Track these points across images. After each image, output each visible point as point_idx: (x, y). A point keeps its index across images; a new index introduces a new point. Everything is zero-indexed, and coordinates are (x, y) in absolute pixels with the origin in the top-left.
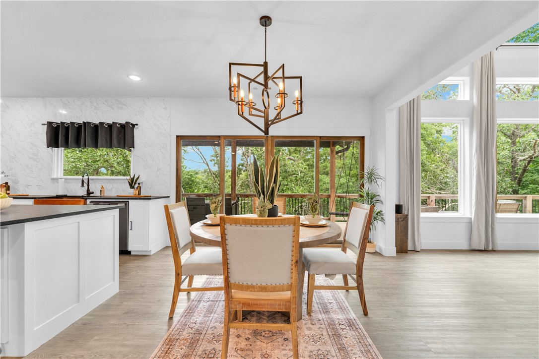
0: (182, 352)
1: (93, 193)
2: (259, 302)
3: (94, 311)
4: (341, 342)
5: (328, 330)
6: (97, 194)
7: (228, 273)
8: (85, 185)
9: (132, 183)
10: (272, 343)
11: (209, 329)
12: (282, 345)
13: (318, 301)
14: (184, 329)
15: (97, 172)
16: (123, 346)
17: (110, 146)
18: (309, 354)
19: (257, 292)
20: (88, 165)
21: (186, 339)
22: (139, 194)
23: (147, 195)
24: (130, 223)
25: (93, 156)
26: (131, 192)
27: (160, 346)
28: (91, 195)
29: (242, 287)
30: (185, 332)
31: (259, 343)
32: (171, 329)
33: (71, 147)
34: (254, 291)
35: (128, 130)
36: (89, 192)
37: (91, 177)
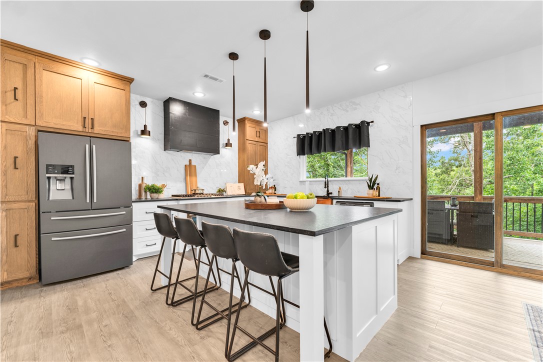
1: (331, 193)
6: (335, 194)
9: (371, 184)
23: (387, 197)
26: (370, 193)
28: (330, 195)
33: (314, 154)
35: (363, 130)
36: (328, 193)
37: (329, 179)
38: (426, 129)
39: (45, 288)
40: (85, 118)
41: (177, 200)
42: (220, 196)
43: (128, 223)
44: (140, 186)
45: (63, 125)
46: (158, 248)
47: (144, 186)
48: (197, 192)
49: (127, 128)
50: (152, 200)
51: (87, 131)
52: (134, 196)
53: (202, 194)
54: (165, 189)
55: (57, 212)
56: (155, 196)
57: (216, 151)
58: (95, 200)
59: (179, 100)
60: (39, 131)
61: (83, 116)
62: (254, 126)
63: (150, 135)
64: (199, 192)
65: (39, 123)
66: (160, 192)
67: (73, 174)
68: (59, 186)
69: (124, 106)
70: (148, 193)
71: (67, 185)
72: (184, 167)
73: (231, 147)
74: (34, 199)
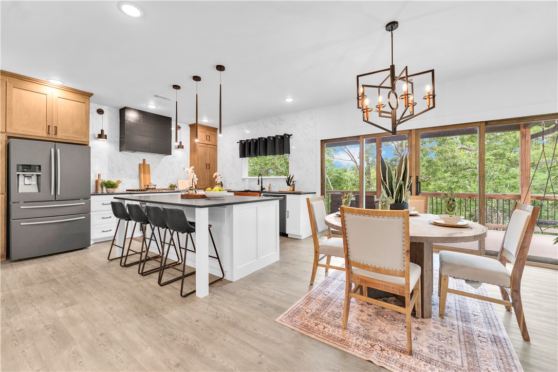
0: (317, 307)
1: (264, 189)
2: (374, 281)
3: (265, 268)
4: (474, 350)
5: (461, 336)
6: (267, 189)
7: (348, 252)
8: (260, 183)
9: (289, 181)
10: (392, 326)
11: (339, 299)
12: (402, 330)
13: (458, 309)
14: (320, 294)
15: (267, 173)
16: (281, 292)
17: (275, 154)
18: (429, 345)
19: (372, 271)
20: (261, 168)
21: (320, 300)
22: (294, 190)
23: (299, 191)
24: (287, 212)
25: (265, 161)
26: (288, 189)
27: (302, 299)
28: (264, 190)
29: (359, 265)
30: (321, 295)
31: (379, 321)
32: (311, 291)
33: (252, 157)
34: (370, 271)
35: (285, 140)
36: (262, 189)
37: (263, 177)
38: (325, 143)
39: (14, 263)
40: (49, 126)
41: (131, 193)
42: (171, 191)
43: (87, 211)
44: (97, 182)
45: (30, 132)
46: (112, 234)
47: (100, 182)
48: (150, 187)
49: (87, 134)
50: (108, 194)
51: (51, 137)
52: (92, 190)
53: (155, 189)
54: (120, 185)
55: (24, 202)
56: (111, 190)
57: (168, 152)
58: (59, 193)
59: (134, 109)
60: (9, 137)
61: (48, 125)
62: (204, 131)
63: (106, 138)
64: (152, 187)
65: (9, 130)
66: (115, 187)
67: (40, 172)
68: (27, 181)
69: (84, 116)
70: (104, 188)
71: (34, 181)
72: (138, 165)
73: (183, 148)
74: (4, 192)
